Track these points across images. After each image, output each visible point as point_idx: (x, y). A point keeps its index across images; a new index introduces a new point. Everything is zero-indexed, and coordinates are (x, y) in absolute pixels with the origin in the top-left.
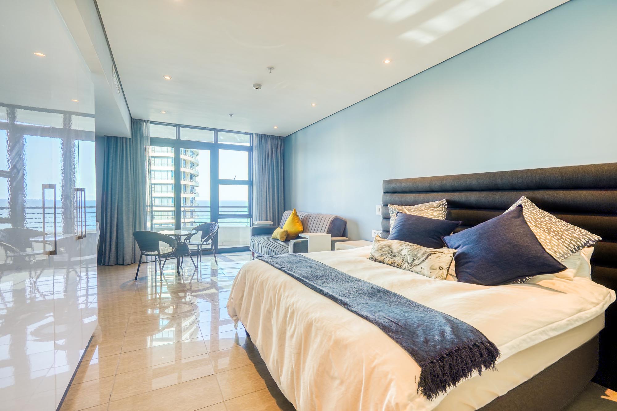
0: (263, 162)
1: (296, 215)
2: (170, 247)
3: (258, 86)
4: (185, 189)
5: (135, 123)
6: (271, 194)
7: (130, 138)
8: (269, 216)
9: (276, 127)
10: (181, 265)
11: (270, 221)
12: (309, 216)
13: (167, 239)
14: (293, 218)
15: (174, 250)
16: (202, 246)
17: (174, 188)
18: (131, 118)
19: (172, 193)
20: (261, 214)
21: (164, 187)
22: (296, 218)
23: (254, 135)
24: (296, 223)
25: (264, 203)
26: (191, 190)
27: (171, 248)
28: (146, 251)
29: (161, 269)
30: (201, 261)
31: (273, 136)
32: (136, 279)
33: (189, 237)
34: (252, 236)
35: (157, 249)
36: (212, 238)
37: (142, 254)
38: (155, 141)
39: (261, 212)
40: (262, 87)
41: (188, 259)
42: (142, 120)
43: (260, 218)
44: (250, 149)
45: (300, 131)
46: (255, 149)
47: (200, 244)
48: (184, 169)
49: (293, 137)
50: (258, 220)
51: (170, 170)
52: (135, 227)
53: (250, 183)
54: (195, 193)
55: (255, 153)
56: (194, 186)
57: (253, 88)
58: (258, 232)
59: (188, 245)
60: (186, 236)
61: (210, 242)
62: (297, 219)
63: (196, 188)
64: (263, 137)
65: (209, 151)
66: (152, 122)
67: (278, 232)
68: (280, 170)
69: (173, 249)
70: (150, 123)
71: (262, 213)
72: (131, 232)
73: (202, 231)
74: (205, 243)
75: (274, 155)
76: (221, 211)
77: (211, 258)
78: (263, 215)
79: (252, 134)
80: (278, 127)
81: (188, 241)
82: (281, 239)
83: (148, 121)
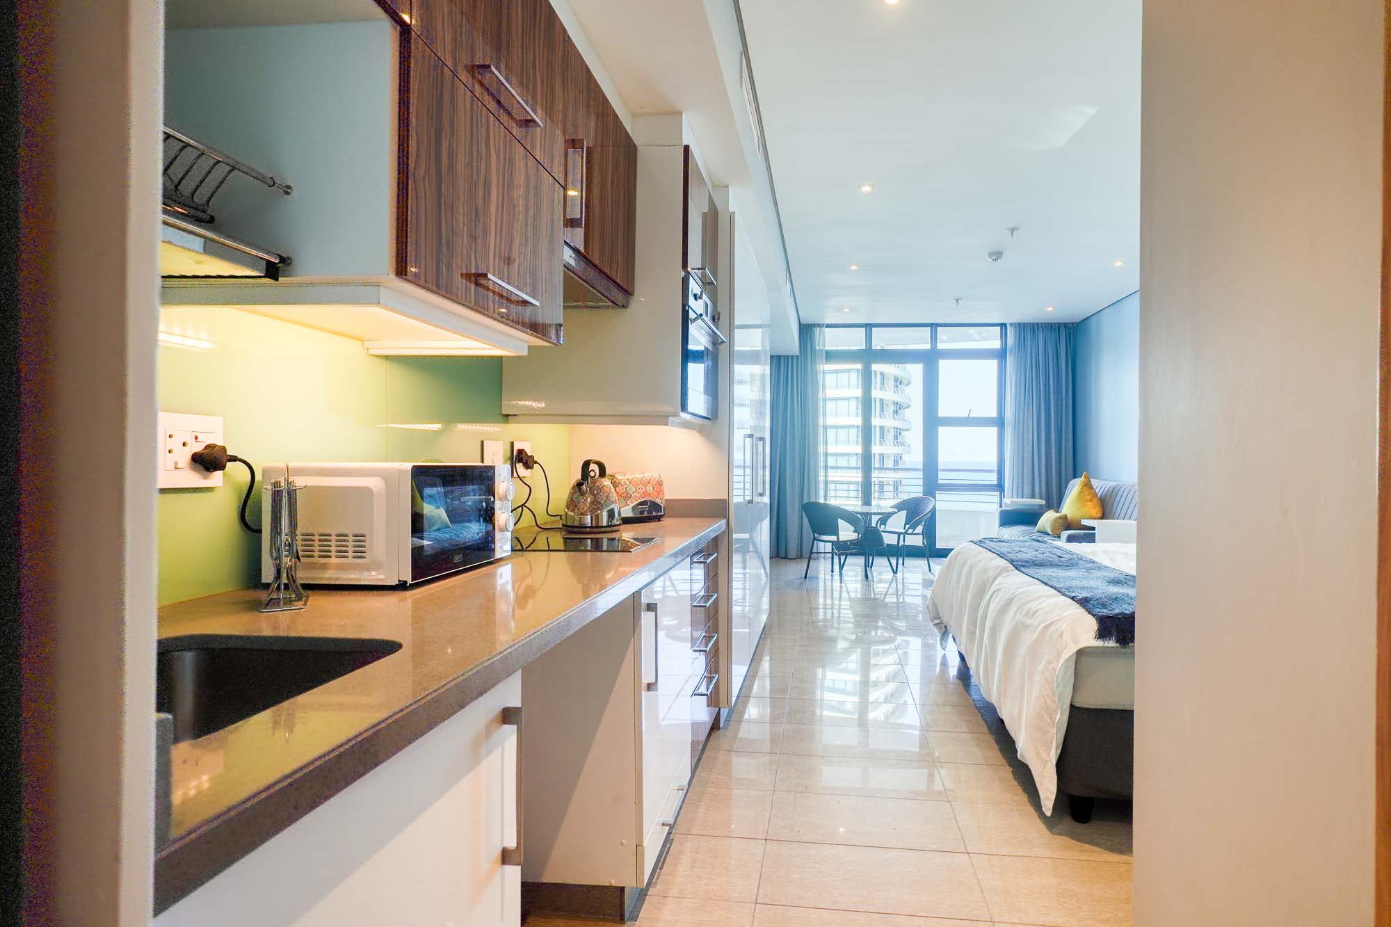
0: (1026, 378)
1: (1088, 485)
2: (854, 532)
3: (997, 255)
4: (882, 437)
5: (804, 332)
6: (1043, 443)
7: (797, 356)
8: (1037, 490)
9: (1050, 309)
10: (871, 567)
11: (1041, 498)
12: (1118, 488)
13: (851, 518)
14: (1081, 492)
15: (860, 536)
16: (906, 536)
17: (860, 434)
18: (800, 322)
19: (857, 444)
20: (1020, 485)
21: (842, 433)
22: (1087, 492)
23: (1008, 325)
24: (1086, 501)
25: (1028, 463)
26: (896, 438)
27: (856, 534)
28: (820, 534)
29: (841, 568)
30: (903, 564)
31: (1048, 323)
32: (806, 577)
33: (885, 518)
34: (1000, 526)
35: (836, 533)
36: (923, 523)
37: (815, 539)
38: (831, 356)
39: (1020, 481)
40: (1004, 255)
41: (884, 561)
42: (814, 325)
43: (1020, 494)
44: (1001, 355)
45: (1107, 310)
46: (1011, 353)
47: (902, 533)
48: (881, 392)
49: (1093, 321)
50: (1014, 496)
51: (853, 398)
52: (802, 497)
53: (1000, 422)
54: (903, 444)
55: (1010, 362)
56: (900, 429)
57: (988, 259)
58: (1011, 518)
59: (882, 533)
60: (880, 516)
61: (919, 529)
62: (1089, 495)
63: (904, 433)
64: (1028, 330)
65: (921, 366)
66: (828, 326)
67: (1048, 518)
68: (1064, 394)
69: (858, 535)
70: (827, 327)
71: (1023, 483)
72: (797, 506)
73: (905, 511)
74: (910, 531)
75: (1050, 362)
76: (943, 478)
77: (922, 563)
78: (1025, 487)
79: (1005, 324)
80: (1054, 308)
81: (883, 527)
82: (1052, 532)
83: (823, 325)
